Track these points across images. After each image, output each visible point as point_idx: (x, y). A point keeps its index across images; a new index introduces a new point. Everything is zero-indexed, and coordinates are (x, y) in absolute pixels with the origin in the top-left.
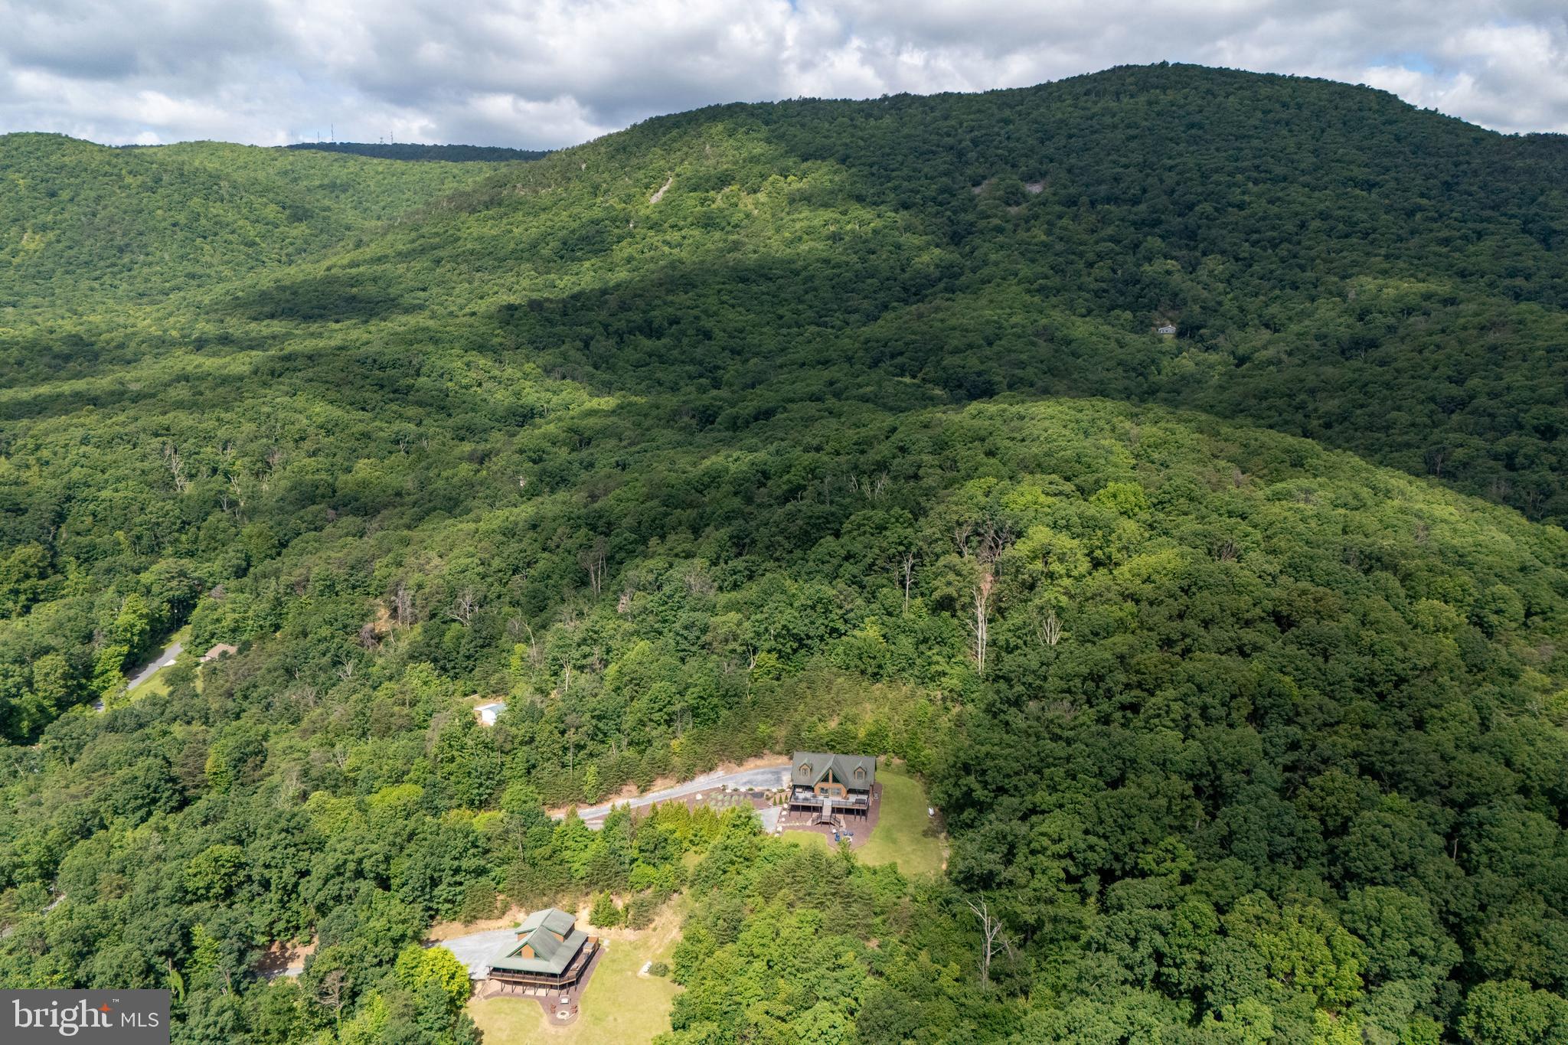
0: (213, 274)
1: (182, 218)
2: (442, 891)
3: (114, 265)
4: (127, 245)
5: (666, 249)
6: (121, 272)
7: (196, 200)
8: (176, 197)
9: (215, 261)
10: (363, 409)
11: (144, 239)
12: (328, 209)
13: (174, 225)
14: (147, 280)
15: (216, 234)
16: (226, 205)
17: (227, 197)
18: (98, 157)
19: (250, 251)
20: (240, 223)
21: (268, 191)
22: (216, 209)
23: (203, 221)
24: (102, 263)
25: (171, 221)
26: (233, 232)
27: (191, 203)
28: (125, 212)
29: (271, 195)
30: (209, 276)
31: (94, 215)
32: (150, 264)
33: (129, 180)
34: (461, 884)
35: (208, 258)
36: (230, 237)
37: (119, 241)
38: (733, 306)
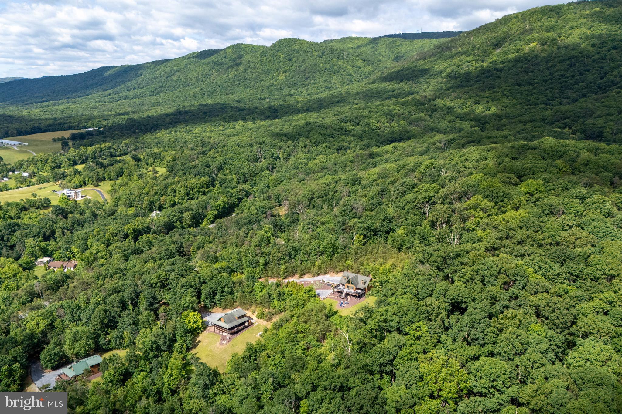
0: (334, 87)
1: (328, 66)
2: (216, 297)
3: (303, 84)
4: (309, 77)
5: (495, 72)
6: (305, 87)
7: (334, 59)
8: (328, 59)
9: (336, 82)
10: (332, 137)
11: (315, 74)
12: (380, 61)
13: (325, 69)
14: (312, 89)
15: (339, 72)
16: (345, 61)
17: (345, 58)
18: (307, 46)
19: (349, 78)
20: (348, 67)
21: (360, 55)
22: (340, 63)
23: (335, 67)
24: (300, 84)
25: (324, 67)
26: (344, 71)
27: (333, 61)
28: (311, 65)
29: (361, 56)
30: (333, 87)
31: (301, 67)
32: (315, 84)
33: (315, 53)
34: (224, 296)
35: (334, 81)
36: (343, 73)
37: (307, 76)
38: (508, 96)
